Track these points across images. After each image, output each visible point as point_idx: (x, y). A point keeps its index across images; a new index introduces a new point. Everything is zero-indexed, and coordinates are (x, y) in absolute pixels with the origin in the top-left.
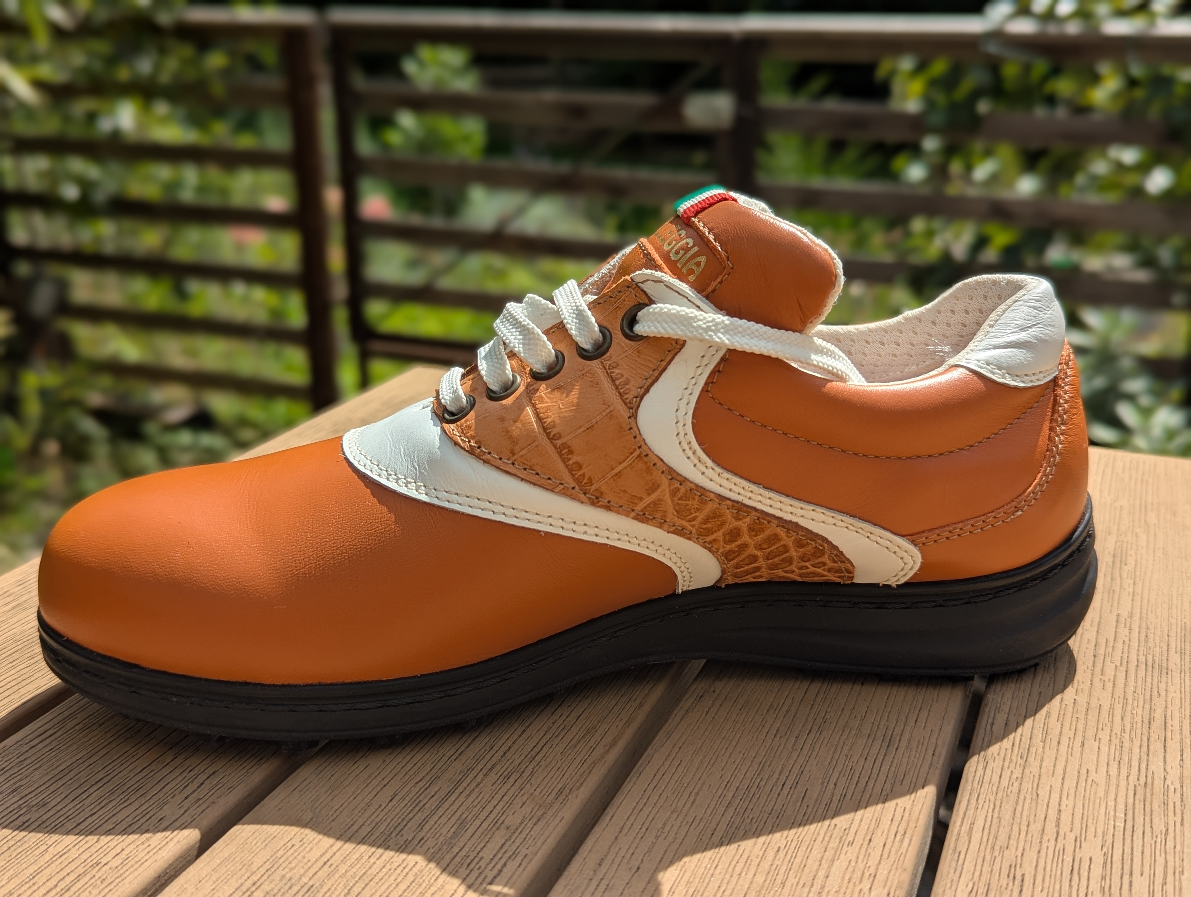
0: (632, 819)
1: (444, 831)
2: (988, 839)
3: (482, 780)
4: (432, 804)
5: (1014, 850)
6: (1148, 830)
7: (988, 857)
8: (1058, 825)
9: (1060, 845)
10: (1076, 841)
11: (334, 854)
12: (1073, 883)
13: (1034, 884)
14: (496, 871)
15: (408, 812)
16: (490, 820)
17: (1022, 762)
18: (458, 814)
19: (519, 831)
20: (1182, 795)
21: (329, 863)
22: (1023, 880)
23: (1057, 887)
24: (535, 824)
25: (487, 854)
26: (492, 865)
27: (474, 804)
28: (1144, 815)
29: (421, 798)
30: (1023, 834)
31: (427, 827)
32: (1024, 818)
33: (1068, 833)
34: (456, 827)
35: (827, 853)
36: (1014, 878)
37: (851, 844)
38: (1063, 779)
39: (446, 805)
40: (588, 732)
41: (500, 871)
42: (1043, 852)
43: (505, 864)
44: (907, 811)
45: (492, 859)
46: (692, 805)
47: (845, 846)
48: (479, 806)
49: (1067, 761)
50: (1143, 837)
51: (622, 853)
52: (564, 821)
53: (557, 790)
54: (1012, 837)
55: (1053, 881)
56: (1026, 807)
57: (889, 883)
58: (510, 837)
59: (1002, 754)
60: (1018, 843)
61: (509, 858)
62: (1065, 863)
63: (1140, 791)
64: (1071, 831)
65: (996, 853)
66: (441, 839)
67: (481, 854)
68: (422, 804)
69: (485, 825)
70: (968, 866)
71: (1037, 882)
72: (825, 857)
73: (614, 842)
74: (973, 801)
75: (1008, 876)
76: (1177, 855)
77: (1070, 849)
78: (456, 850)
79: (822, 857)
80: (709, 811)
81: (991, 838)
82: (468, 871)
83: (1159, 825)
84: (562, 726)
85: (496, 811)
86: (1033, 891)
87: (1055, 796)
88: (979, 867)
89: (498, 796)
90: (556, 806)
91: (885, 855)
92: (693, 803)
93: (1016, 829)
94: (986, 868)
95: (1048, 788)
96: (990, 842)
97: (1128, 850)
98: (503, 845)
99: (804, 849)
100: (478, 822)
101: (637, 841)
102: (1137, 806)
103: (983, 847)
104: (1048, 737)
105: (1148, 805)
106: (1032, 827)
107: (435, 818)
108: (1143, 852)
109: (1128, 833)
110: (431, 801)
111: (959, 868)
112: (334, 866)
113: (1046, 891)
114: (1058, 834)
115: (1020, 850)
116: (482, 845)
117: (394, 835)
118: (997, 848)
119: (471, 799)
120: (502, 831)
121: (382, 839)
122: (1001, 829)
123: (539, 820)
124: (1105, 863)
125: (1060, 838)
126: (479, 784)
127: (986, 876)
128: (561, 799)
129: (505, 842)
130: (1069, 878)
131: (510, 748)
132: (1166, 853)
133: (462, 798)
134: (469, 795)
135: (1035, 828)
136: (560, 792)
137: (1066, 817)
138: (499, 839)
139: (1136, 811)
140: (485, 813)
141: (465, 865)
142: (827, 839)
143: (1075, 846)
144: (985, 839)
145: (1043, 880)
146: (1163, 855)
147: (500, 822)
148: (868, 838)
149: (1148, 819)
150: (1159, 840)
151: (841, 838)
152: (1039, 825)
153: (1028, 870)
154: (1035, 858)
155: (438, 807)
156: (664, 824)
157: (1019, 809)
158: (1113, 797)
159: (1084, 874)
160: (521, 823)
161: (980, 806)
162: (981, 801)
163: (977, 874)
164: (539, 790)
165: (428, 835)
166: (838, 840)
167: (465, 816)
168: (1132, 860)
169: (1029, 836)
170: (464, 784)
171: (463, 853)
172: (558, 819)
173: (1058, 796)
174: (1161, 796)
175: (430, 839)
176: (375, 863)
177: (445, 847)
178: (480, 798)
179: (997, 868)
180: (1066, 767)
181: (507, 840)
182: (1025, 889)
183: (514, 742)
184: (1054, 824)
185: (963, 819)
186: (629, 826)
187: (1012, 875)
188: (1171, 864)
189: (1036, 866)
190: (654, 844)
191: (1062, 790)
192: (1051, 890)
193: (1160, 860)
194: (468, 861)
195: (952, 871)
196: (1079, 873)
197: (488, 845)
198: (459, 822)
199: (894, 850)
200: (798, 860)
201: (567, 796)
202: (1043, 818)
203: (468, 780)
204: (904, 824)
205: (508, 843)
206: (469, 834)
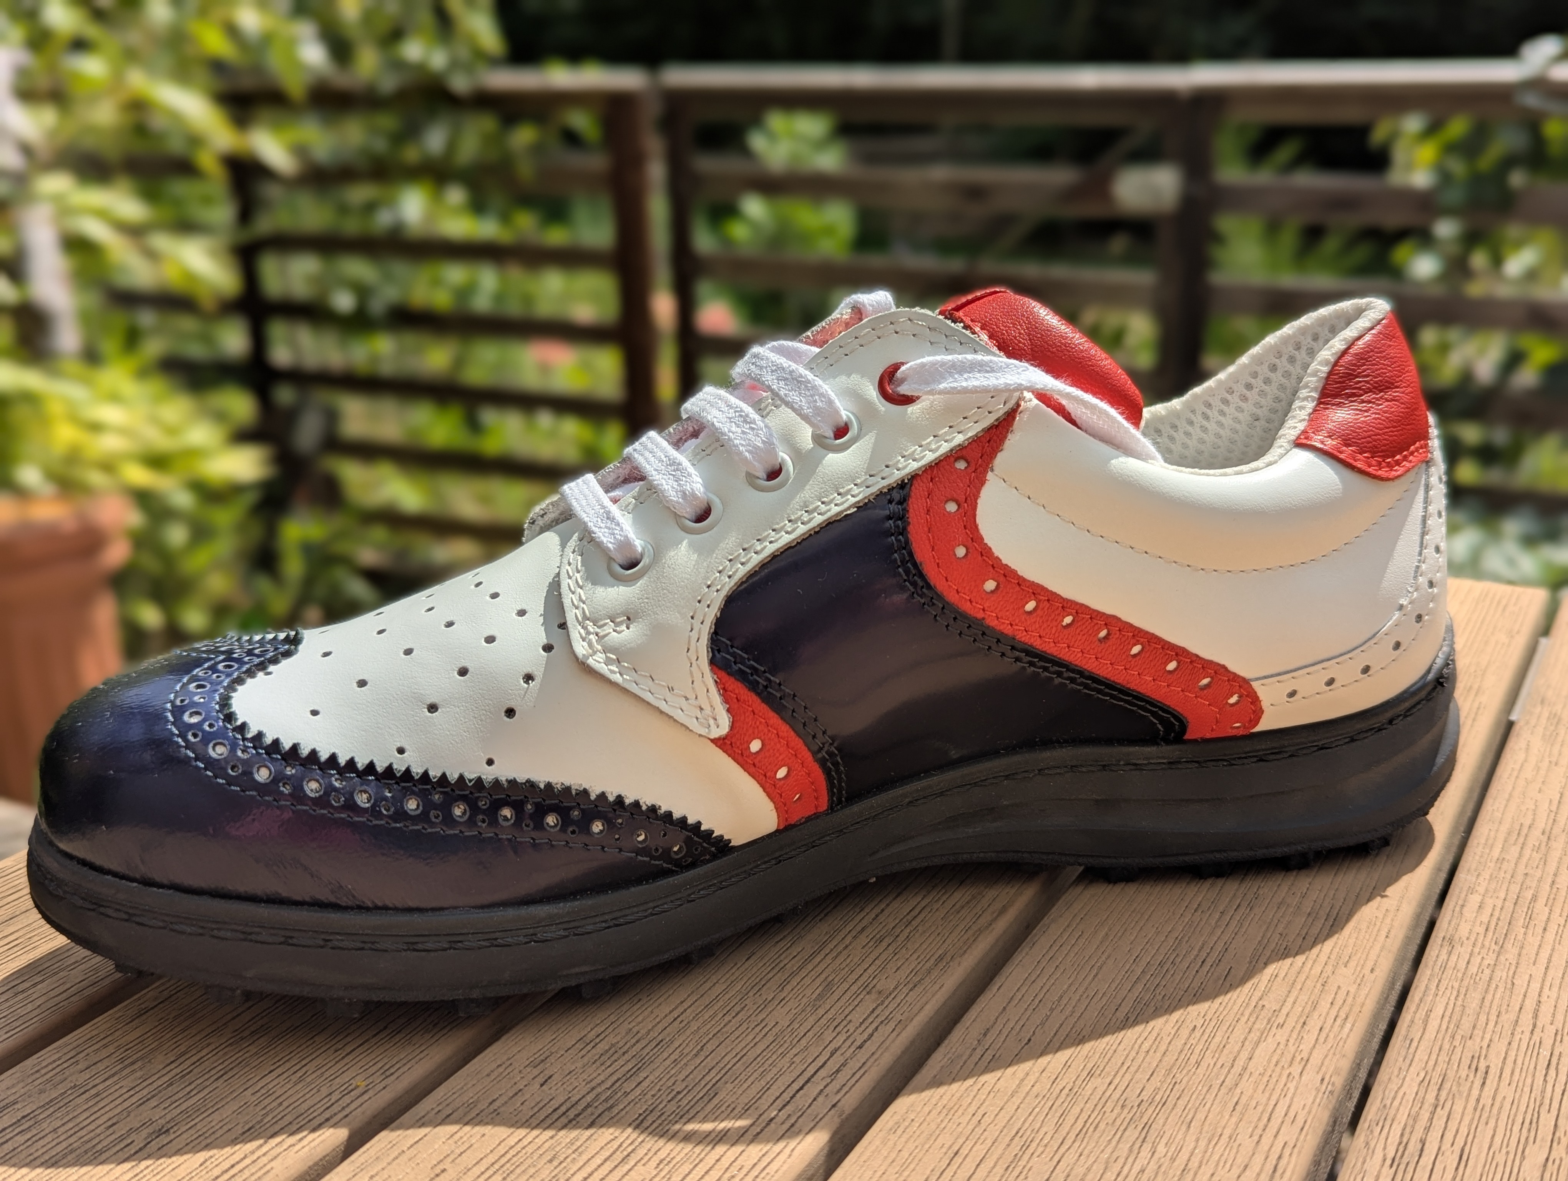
0: (1023, 990)
1: (808, 992)
2: (1448, 1027)
3: (850, 943)
4: (793, 966)
5: (1478, 1040)
7: (1446, 1046)
8: (1536, 1016)
9: (1536, 1038)
10: (1556, 1034)
11: (685, 1010)
12: (1548, 1078)
13: (1500, 1077)
14: (867, 1035)
15: (767, 971)
16: (859, 983)
18: (823, 976)
19: (893, 996)
21: (679, 1019)
22: (1487, 1073)
23: (1529, 1081)
24: (911, 990)
25: (857, 1017)
26: (861, 1029)
27: (842, 967)
29: (782, 958)
30: (1491, 1024)
31: (789, 987)
32: (1495, 1007)
33: (1548, 1025)
34: (820, 989)
35: (1252, 1035)
36: (1476, 1069)
37: (1281, 1026)
39: (810, 967)
41: (871, 1035)
42: (1515, 1045)
43: (877, 1028)
44: (1351, 995)
45: (861, 1023)
46: (1094, 979)
47: (1274, 1029)
48: (847, 969)
51: (1011, 1024)
52: (943, 989)
53: (936, 956)
54: (1478, 1026)
55: (1524, 1074)
56: (1498, 996)
57: (1323, 1070)
58: (883, 1002)
59: (1473, 939)
60: (1484, 1033)
61: (882, 1022)
62: (1541, 1057)
64: (1552, 1024)
65: (1456, 1043)
66: (805, 1000)
67: (849, 1017)
68: (782, 965)
69: (854, 988)
70: (1421, 1055)
71: (1504, 1075)
72: (1249, 1038)
73: (1002, 1013)
74: (1433, 987)
75: (1469, 1067)
77: (1548, 1042)
78: (821, 1012)
79: (1246, 1039)
80: (1113, 986)
81: (1452, 1026)
85: (866, 975)
86: (1498, 1085)
87: (1535, 986)
88: (1434, 1057)
89: (869, 960)
90: (935, 973)
91: (1322, 1039)
92: (1095, 976)
93: (1483, 1018)
94: (1443, 1057)
95: (1527, 978)
96: (1450, 1031)
98: (874, 1010)
99: (1225, 1028)
100: (846, 986)
101: (1029, 1013)
103: (1440, 1036)
106: (1504, 1017)
107: (798, 979)
110: (793, 962)
111: (1410, 1057)
112: (685, 1022)
113: (1514, 1085)
114: (1535, 1026)
115: (1486, 1041)
116: (851, 1008)
117: (751, 994)
118: (1458, 1037)
119: (838, 962)
120: (874, 996)
121: (738, 998)
122: (1464, 1018)
123: (915, 986)
125: (1538, 1030)
126: (847, 947)
127: (1442, 1066)
128: (941, 966)
129: (877, 1007)
130: (1544, 1072)
133: (828, 960)
134: (836, 957)
135: (1508, 1018)
136: (941, 958)
137: (1546, 1009)
138: (869, 1003)
140: (854, 976)
142: (1252, 1020)
143: (1555, 1040)
144: (1444, 1027)
145: (1512, 1073)
147: (871, 986)
148: (1302, 1021)
151: (1269, 1021)
152: (1512, 1016)
153: (1495, 1063)
154: (1504, 1050)
155: (800, 968)
156: (1061, 997)
157: (1489, 997)
160: (896, 988)
161: (1440, 993)
162: (1442, 988)
163: (1431, 1063)
164: (915, 956)
165: (790, 996)
166: (1265, 1021)
167: (830, 978)
169: (1499, 1026)
170: (831, 946)
171: (829, 1015)
172: (937, 987)
173: (1539, 986)
175: (792, 1000)
176: (730, 1021)
177: (809, 1009)
178: (848, 961)
179: (1456, 1058)
180: (1550, 957)
181: (879, 1005)
182: (1488, 1082)
184: (1531, 1016)
185: (1418, 1006)
186: (1020, 997)
189: (1505, 1058)
190: (1048, 1017)
191: (1543, 981)
192: (1520, 1084)
195: (1401, 1059)
196: (1557, 1069)
197: (857, 1008)
198: (825, 984)
199: (1332, 1035)
200: (1217, 1039)
201: (947, 963)
202: (1518, 1009)
203: (834, 943)
204: (1346, 1008)
205: (880, 1008)
206: (836, 996)
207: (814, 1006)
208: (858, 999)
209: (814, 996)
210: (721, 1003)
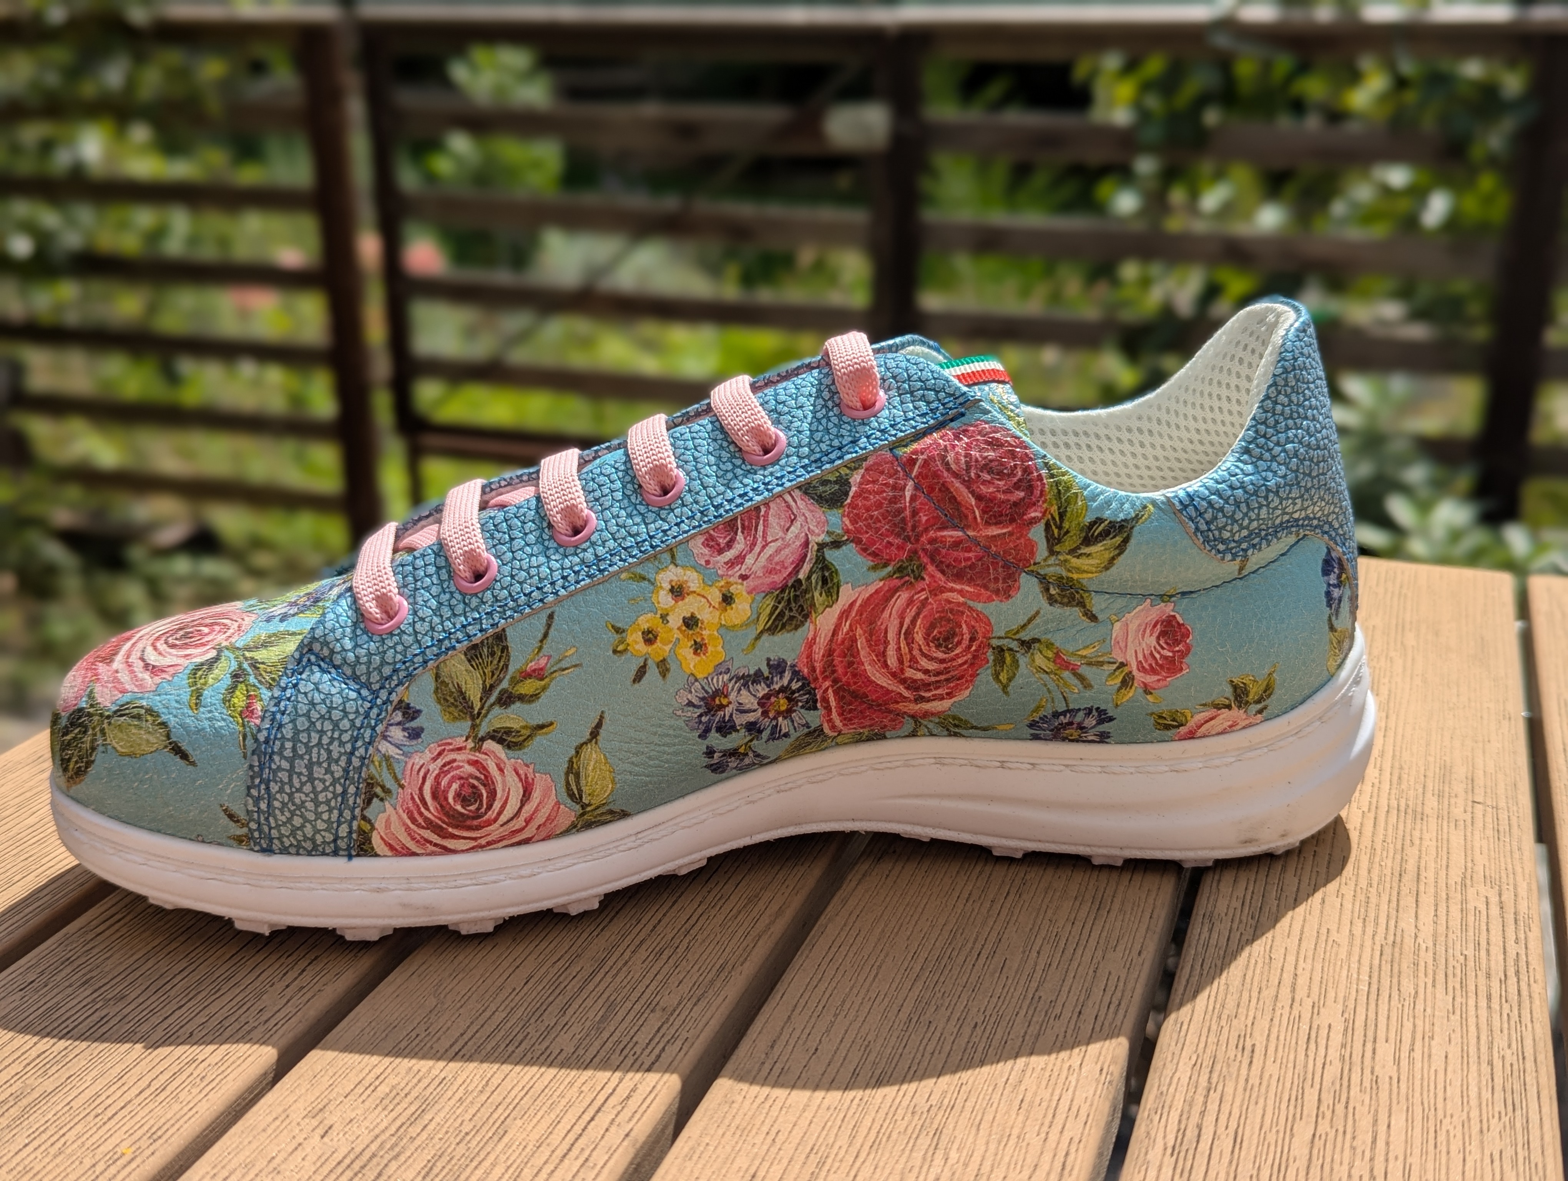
0: (806, 996)
1: (591, 1015)
3: (630, 958)
4: (574, 986)
5: (1243, 1019)
6: (1395, 994)
7: (1214, 1027)
8: (1293, 990)
9: (1295, 1012)
10: (1313, 1008)
11: (466, 1043)
12: (1309, 1053)
13: (1265, 1055)
14: (653, 1057)
15: (547, 995)
16: (642, 1001)
17: (1254, 923)
18: (605, 996)
19: (677, 1012)
20: (1435, 954)
22: (1253, 1051)
23: (1292, 1057)
24: (695, 1004)
25: (642, 1038)
26: (648, 1051)
27: (624, 984)
28: (1391, 977)
29: (561, 979)
30: (1254, 1001)
31: (570, 1011)
32: (1255, 984)
33: (1305, 998)
34: (603, 1010)
35: (1031, 1028)
36: (1243, 1049)
37: (1058, 1017)
38: (1300, 940)
39: (591, 986)
40: (750, 901)
41: (659, 1056)
42: (1276, 1021)
43: (664, 1049)
44: (1122, 980)
45: (648, 1044)
46: (874, 979)
47: (1051, 1020)
48: (628, 987)
49: (1304, 920)
50: (1390, 1001)
51: (797, 1034)
52: (727, 1000)
53: (718, 966)
54: (1242, 1004)
55: (1286, 1050)
56: (1258, 971)
57: (1102, 1058)
58: (668, 1019)
59: (1231, 914)
60: (1248, 1011)
61: (668, 1042)
62: (1301, 1032)
63: (1388, 950)
64: (1308, 996)
65: (1223, 1023)
66: (588, 1024)
67: (635, 1039)
68: (563, 986)
69: (637, 1007)
70: (1192, 1038)
71: (1269, 1052)
72: (1029, 1032)
73: (786, 1023)
74: (1198, 967)
75: (1237, 1047)
76: (1427, 1020)
77: (1306, 1016)
78: (606, 1035)
79: (1026, 1033)
80: (894, 986)
81: (1218, 1006)
82: (622, 1058)
83: (1408, 987)
84: (719, 895)
85: (649, 992)
86: (1264, 1063)
87: (1291, 959)
88: (1203, 1039)
89: (651, 975)
90: (718, 984)
91: (1097, 1028)
92: (875, 976)
93: (1246, 995)
94: (1212, 1039)
95: (1283, 950)
96: (1216, 1011)
97: (1372, 1015)
98: (659, 1029)
99: (1005, 1024)
100: (629, 1005)
101: (813, 1020)
102: (1383, 968)
103: (1208, 1017)
104: (1284, 895)
105: (1396, 966)
106: (1265, 993)
107: (579, 1001)
108: (1388, 1018)
109: (1373, 996)
110: (573, 983)
111: (1182, 1040)
113: (1279, 1061)
114: (1293, 1000)
115: (1251, 1018)
116: (636, 1028)
117: (533, 1020)
118: (1224, 1017)
119: (618, 979)
120: (658, 1014)
121: (520, 1026)
122: (1229, 996)
123: (699, 1000)
124: (1346, 1030)
125: (1296, 1004)
126: (626, 962)
127: (1211, 1048)
128: (723, 976)
129: (662, 1025)
130: (1305, 1046)
131: (660, 921)
132: (1414, 1017)
133: (608, 979)
134: (616, 974)
135: (1268, 994)
136: (722, 968)
137: (1302, 981)
138: (654, 1020)
139: (1383, 973)
140: (636, 994)
141: (618, 1051)
142: (1030, 1012)
143: (1312, 1013)
144: (1211, 1008)
145: (1276, 1050)
146: (1411, 1020)
147: (654, 1003)
148: (1078, 1010)
149: (1395, 981)
150: (1406, 1004)
151: (1046, 1012)
152: (1272, 991)
153: (1259, 1040)
154: (1267, 1026)
155: (581, 989)
156: (844, 1001)
157: (1250, 974)
158: (1357, 958)
159: (1322, 1042)
160: (679, 1004)
161: (1205, 973)
162: (1206, 967)
163: (1202, 1045)
164: (696, 967)
165: (573, 1020)
166: (1043, 1013)
167: (613, 998)
168: (1376, 1026)
169: (1261, 1003)
170: (610, 963)
171: (615, 1038)
172: (721, 998)
173: (1294, 958)
174: (1411, 955)
175: (575, 1025)
176: (513, 1052)
177: (593, 1032)
178: (629, 977)
179: (1223, 1038)
180: (1303, 926)
181: (663, 1023)
182: (1255, 1060)
183: (664, 915)
184: (1289, 990)
185: (1186, 986)
186: (803, 1004)
187: (1240, 1046)
188: (1419, 1030)
189: (1268, 1035)
190: (832, 1023)
191: (1298, 953)
192: (1284, 1061)
193: (1408, 1025)
194: (621, 1046)
195: (1173, 1044)
196: (1316, 1042)
197: (643, 1028)
198: (607, 1005)
199: (1107, 1023)
200: (998, 1036)
201: (729, 973)
202: (1277, 983)
203: (613, 959)
204: (1118, 994)
205: (665, 1027)
206: (619, 1017)
207: (598, 1029)
208: (643, 1019)
209: (597, 1018)
210: (502, 1033)
